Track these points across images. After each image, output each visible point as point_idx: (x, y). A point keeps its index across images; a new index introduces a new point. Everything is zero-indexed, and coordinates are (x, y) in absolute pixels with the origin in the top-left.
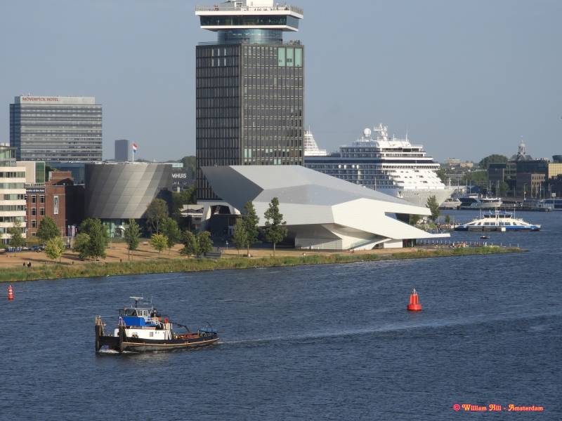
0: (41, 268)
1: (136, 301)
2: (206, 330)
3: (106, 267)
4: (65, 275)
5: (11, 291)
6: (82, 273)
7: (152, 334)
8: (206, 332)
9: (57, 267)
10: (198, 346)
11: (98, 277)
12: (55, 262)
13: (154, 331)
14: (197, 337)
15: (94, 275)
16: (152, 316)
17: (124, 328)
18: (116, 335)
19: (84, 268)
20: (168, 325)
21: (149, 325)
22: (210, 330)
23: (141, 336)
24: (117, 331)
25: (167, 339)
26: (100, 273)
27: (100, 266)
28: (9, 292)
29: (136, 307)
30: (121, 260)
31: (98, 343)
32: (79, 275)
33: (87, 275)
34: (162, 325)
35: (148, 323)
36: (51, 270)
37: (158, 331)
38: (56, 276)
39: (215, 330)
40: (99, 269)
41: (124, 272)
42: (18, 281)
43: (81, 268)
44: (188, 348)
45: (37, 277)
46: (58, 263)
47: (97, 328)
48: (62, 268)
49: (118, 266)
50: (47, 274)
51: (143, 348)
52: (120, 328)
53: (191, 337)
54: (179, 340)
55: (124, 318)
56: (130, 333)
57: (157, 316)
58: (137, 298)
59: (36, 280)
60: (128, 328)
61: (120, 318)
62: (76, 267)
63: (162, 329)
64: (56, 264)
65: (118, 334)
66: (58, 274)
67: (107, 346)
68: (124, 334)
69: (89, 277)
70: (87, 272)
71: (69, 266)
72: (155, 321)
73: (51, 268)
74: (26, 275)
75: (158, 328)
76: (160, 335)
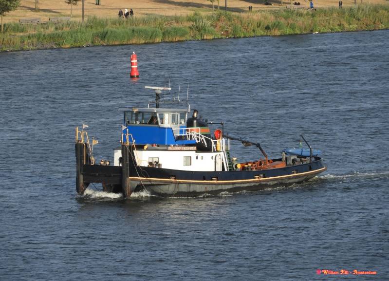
0: (189, 19)
1: (158, 95)
2: (298, 152)
3: (313, 16)
4: (235, 31)
5: (135, 61)
6: (267, 28)
7: (188, 161)
8: (300, 157)
9: (220, 15)
10: (281, 183)
11: (297, 34)
12: (216, 7)
13: (193, 154)
14: (281, 165)
15: (289, 31)
16: (190, 124)
17: (132, 148)
18: (117, 163)
19: (271, 19)
20: (221, 143)
21: (182, 141)
22: (306, 152)
23: (165, 165)
24: (118, 154)
25: (219, 169)
26: (300, 29)
27: (301, 15)
28: (132, 64)
29: (158, 106)
30: (340, 4)
31: (82, 177)
32: (261, 32)
33: (277, 33)
34: (208, 142)
35: (179, 138)
36: (209, 23)
37: (200, 154)
38: (219, 33)
39: (316, 152)
40: (300, 20)
41: (346, 26)
42: (145, 44)
43: (266, 18)
44: (260, 187)
45: (183, 35)
46: (221, 8)
47: (79, 149)
48: (230, 19)
49: (335, 15)
50: (200, 29)
51: (170, 189)
52: (123, 148)
53: (269, 167)
54: (245, 173)
55: (132, 129)
56: (143, 158)
57: (200, 125)
58: (159, 89)
59: (179, 41)
60: (140, 148)
61: (124, 128)
62: (256, 17)
63: (208, 149)
64: (219, 11)
65: (121, 160)
66: (222, 28)
67: (100, 185)
68: (132, 161)
69: (281, 36)
70: (277, 26)
71: (242, 14)
72: (196, 133)
73: (209, 18)
74: (161, 32)
75: (201, 148)
76: (205, 163)
